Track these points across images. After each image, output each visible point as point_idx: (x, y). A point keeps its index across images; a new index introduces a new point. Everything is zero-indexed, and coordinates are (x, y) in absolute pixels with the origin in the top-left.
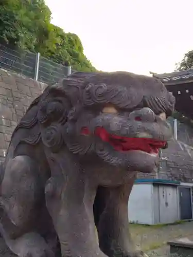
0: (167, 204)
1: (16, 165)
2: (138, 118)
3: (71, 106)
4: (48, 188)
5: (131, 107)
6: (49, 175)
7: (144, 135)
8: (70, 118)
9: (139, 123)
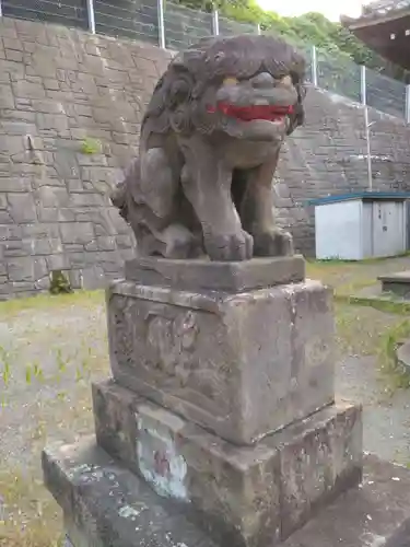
0: (385, 228)
1: (149, 158)
2: (256, 86)
3: (195, 81)
4: (184, 175)
5: (249, 74)
6: (183, 162)
7: (259, 102)
8: (194, 96)
9: (256, 91)
